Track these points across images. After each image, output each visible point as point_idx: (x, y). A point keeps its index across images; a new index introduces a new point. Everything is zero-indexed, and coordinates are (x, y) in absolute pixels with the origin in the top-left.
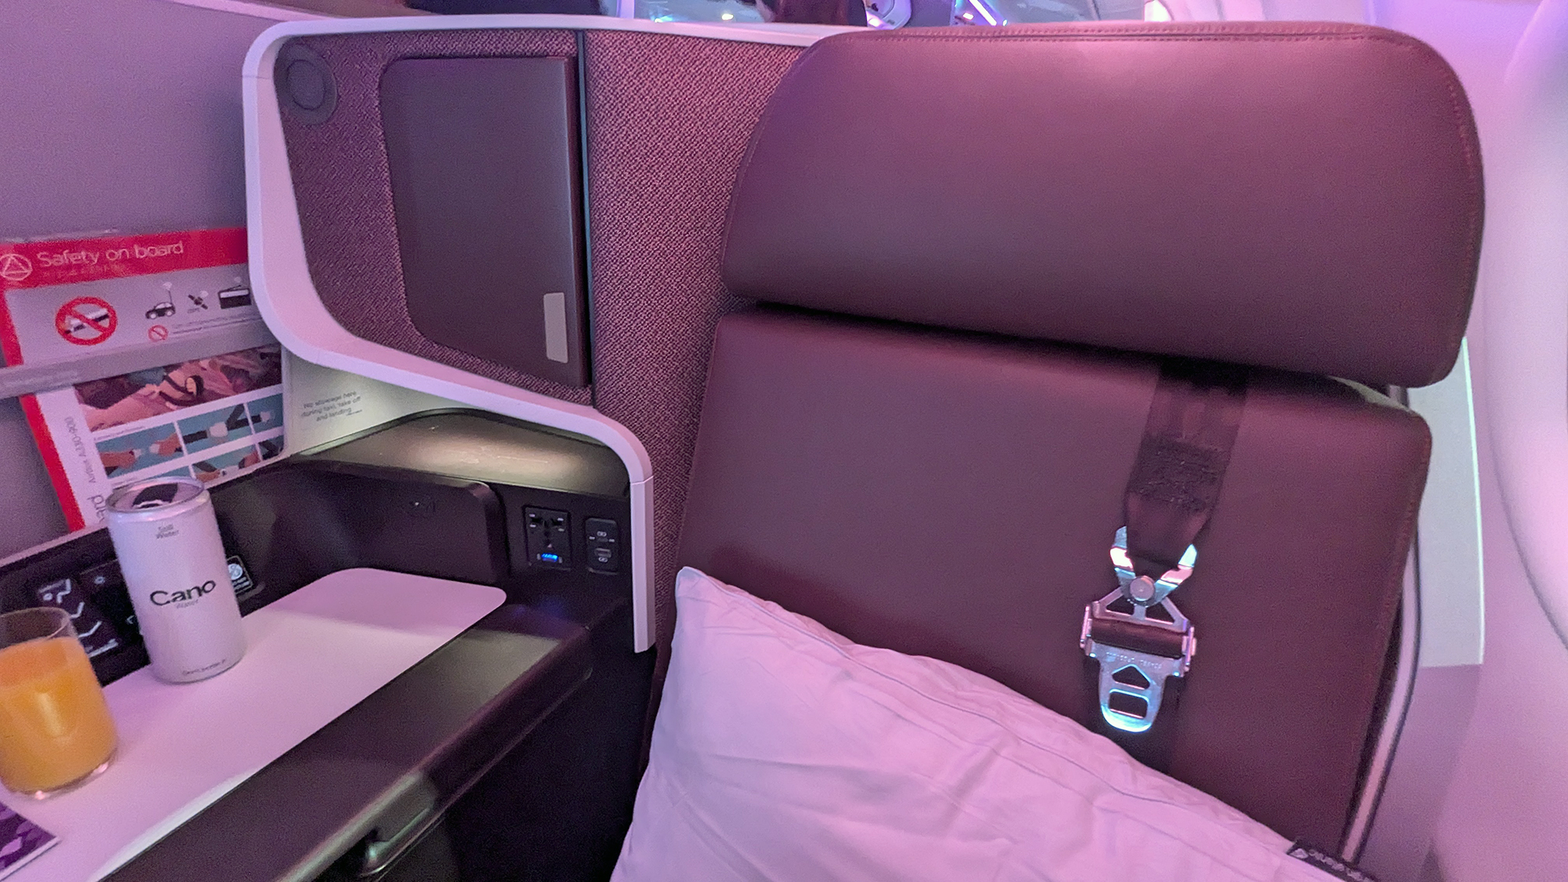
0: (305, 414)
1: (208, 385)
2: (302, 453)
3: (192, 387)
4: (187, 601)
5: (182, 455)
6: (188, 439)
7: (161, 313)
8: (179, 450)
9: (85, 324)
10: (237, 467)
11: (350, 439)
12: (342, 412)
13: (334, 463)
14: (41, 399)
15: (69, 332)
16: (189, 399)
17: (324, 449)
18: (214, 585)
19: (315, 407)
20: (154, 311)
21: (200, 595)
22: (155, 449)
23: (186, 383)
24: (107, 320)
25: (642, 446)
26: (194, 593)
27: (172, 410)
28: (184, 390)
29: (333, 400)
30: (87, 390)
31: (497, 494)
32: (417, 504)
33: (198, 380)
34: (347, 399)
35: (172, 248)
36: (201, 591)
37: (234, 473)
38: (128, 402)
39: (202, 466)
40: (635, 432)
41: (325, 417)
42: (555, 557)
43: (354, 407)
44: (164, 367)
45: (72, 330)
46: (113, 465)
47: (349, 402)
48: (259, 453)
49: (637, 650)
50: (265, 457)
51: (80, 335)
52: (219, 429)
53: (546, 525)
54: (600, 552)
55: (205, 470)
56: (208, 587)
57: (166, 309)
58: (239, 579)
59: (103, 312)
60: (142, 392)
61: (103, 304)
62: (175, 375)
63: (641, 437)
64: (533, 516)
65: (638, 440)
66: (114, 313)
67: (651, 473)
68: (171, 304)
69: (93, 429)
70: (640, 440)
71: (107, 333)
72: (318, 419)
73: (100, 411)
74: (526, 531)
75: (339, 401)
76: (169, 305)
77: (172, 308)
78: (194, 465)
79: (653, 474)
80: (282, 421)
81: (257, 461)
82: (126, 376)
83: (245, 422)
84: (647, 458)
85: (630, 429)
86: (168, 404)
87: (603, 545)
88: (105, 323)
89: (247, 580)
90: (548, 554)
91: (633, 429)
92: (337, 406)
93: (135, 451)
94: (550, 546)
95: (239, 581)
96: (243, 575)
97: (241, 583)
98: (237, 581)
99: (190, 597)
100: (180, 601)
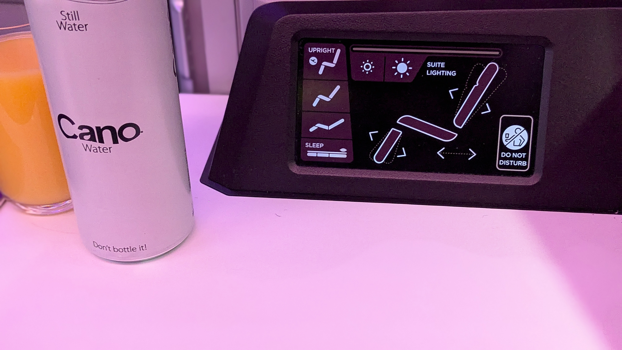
4: (97, 144)
18: (138, 132)
21: (115, 141)
26: (107, 134)
36: (117, 135)
56: (129, 132)
58: (516, 152)
95: (515, 155)
96: (525, 149)
97: (516, 159)
98: (512, 151)
99: (101, 141)
100: (86, 141)
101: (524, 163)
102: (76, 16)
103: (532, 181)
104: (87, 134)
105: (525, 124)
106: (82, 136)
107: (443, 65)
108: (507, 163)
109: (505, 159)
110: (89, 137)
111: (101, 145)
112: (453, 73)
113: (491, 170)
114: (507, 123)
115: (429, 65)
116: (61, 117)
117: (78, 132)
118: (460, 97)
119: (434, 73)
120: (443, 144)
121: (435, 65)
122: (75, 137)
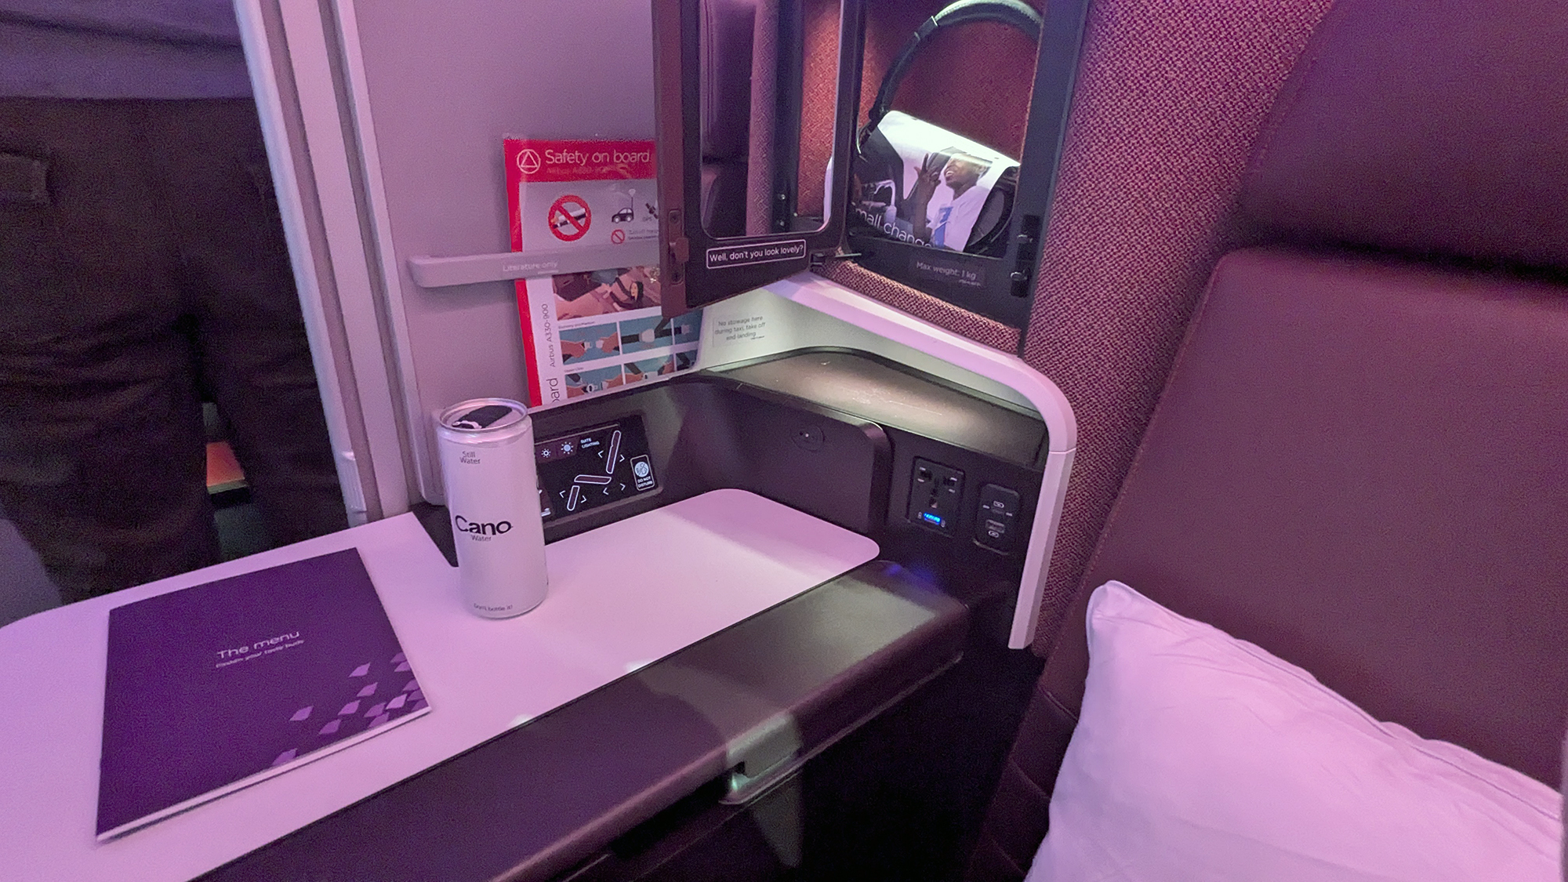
0: (718, 332)
1: (647, 291)
2: (711, 369)
3: (635, 292)
4: (481, 535)
5: (619, 354)
6: (625, 340)
7: (623, 217)
8: (617, 349)
9: (568, 222)
10: (656, 373)
11: (749, 363)
12: (748, 335)
13: (737, 383)
14: (528, 283)
15: (557, 226)
16: (631, 302)
17: (730, 368)
18: (510, 527)
19: (727, 327)
20: (619, 215)
21: (494, 533)
22: (600, 344)
23: (631, 288)
24: (584, 220)
25: (1071, 409)
26: (488, 529)
27: (616, 311)
28: (628, 293)
29: (743, 321)
30: (562, 280)
31: (890, 439)
32: (807, 435)
33: (640, 286)
34: (754, 323)
35: (641, 156)
36: (495, 529)
37: (653, 378)
38: (587, 297)
39: (631, 366)
40: (1065, 392)
41: (733, 338)
42: (938, 520)
43: (759, 332)
44: (619, 269)
45: (559, 225)
46: (568, 353)
47: (755, 327)
48: (675, 362)
49: (1010, 646)
50: (680, 368)
51: (562, 229)
52: (648, 336)
53: (936, 482)
54: (991, 524)
55: (633, 372)
56: (503, 528)
57: (627, 214)
58: (645, 477)
59: (583, 211)
60: (599, 290)
61: (583, 205)
62: (624, 278)
63: (1072, 399)
64: (924, 469)
65: (1067, 401)
66: (590, 214)
67: (1075, 445)
68: (632, 210)
69: (559, 319)
70: (1071, 402)
71: (583, 230)
72: (728, 338)
73: (566, 302)
74: (911, 484)
75: (749, 324)
76: (630, 211)
77: (632, 215)
78: (625, 364)
79: (1077, 445)
80: (699, 335)
81: (673, 371)
82: (590, 273)
83: (668, 333)
84: (1074, 425)
85: (1060, 387)
86: (615, 304)
87: (996, 518)
88: (582, 222)
89: (651, 480)
90: (931, 514)
91: (1063, 388)
92: (745, 328)
93: (585, 344)
94: (934, 506)
95: (645, 479)
96: (649, 475)
97: (646, 481)
98: (643, 478)
99: (484, 533)
100: (474, 533)
101: (651, 482)
102: (473, 454)
103: (660, 490)
104: (475, 529)
105: (644, 460)
106: (471, 530)
107: (590, 440)
108: (642, 485)
109: (641, 483)
110: (476, 530)
111: (485, 536)
112: (597, 443)
113: (637, 492)
114: (635, 463)
115: (582, 442)
116: (458, 517)
117: (469, 527)
118: (605, 455)
119: (587, 446)
120: (605, 486)
121: (585, 441)
122: (466, 530)
